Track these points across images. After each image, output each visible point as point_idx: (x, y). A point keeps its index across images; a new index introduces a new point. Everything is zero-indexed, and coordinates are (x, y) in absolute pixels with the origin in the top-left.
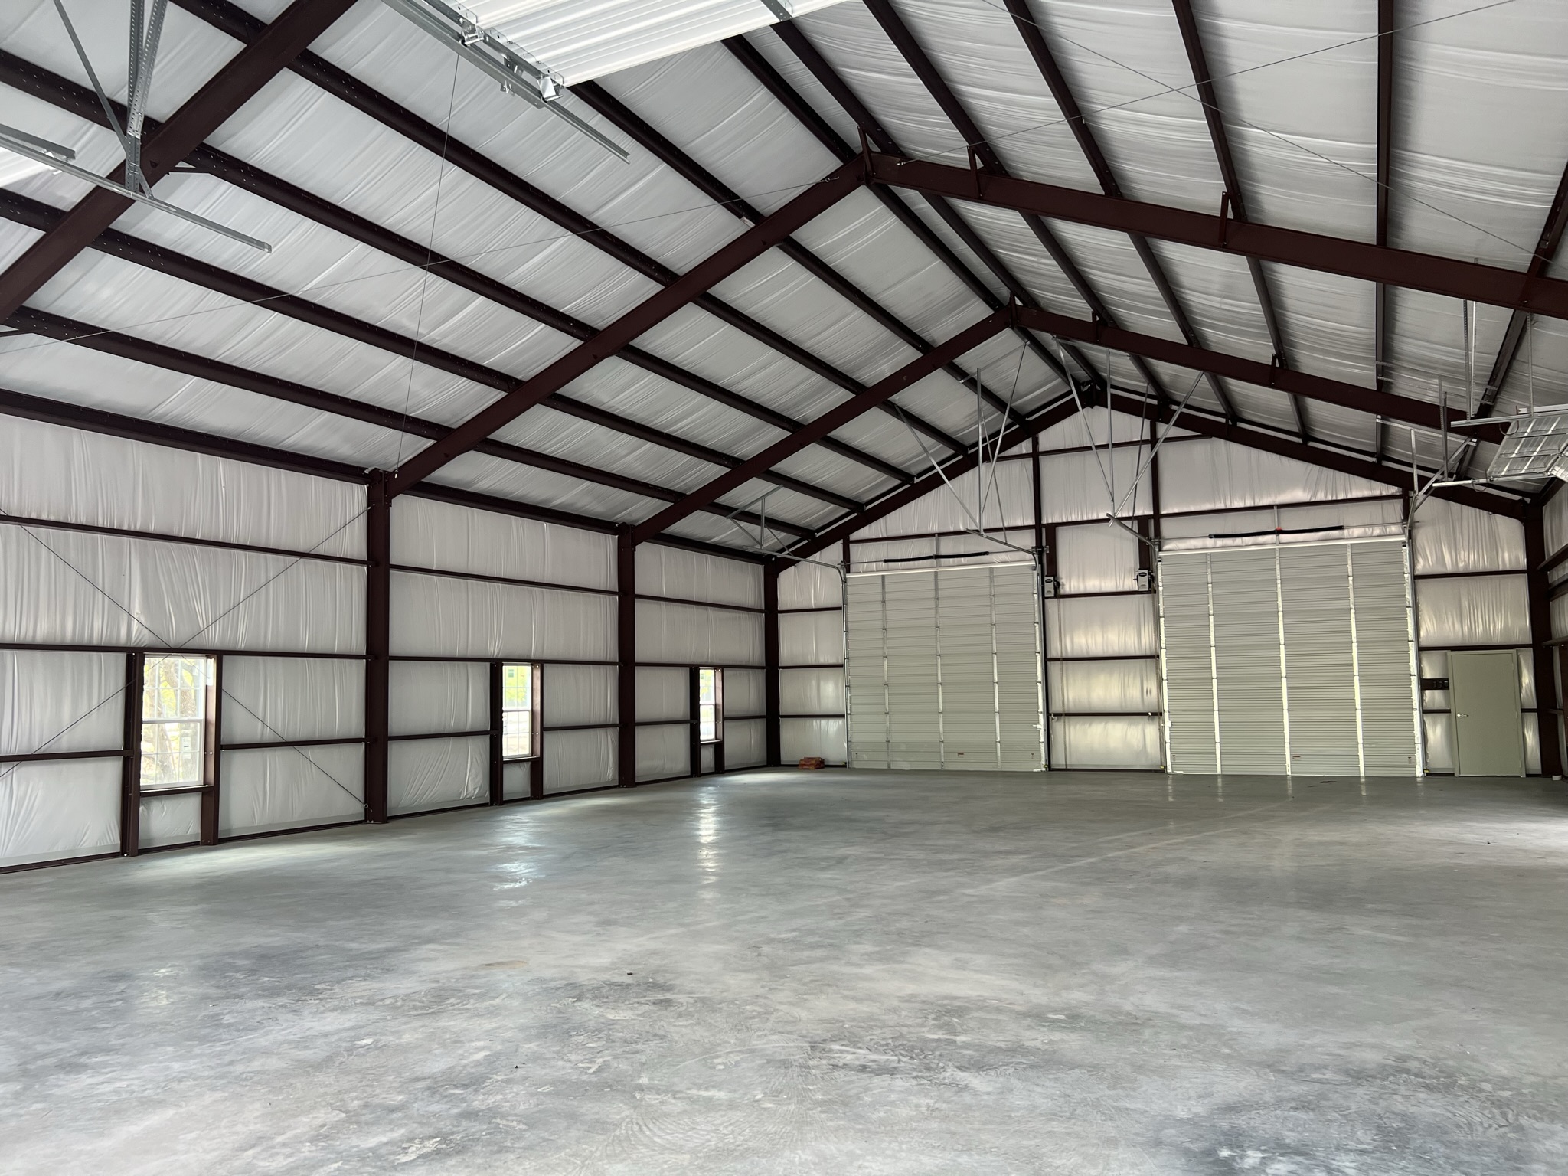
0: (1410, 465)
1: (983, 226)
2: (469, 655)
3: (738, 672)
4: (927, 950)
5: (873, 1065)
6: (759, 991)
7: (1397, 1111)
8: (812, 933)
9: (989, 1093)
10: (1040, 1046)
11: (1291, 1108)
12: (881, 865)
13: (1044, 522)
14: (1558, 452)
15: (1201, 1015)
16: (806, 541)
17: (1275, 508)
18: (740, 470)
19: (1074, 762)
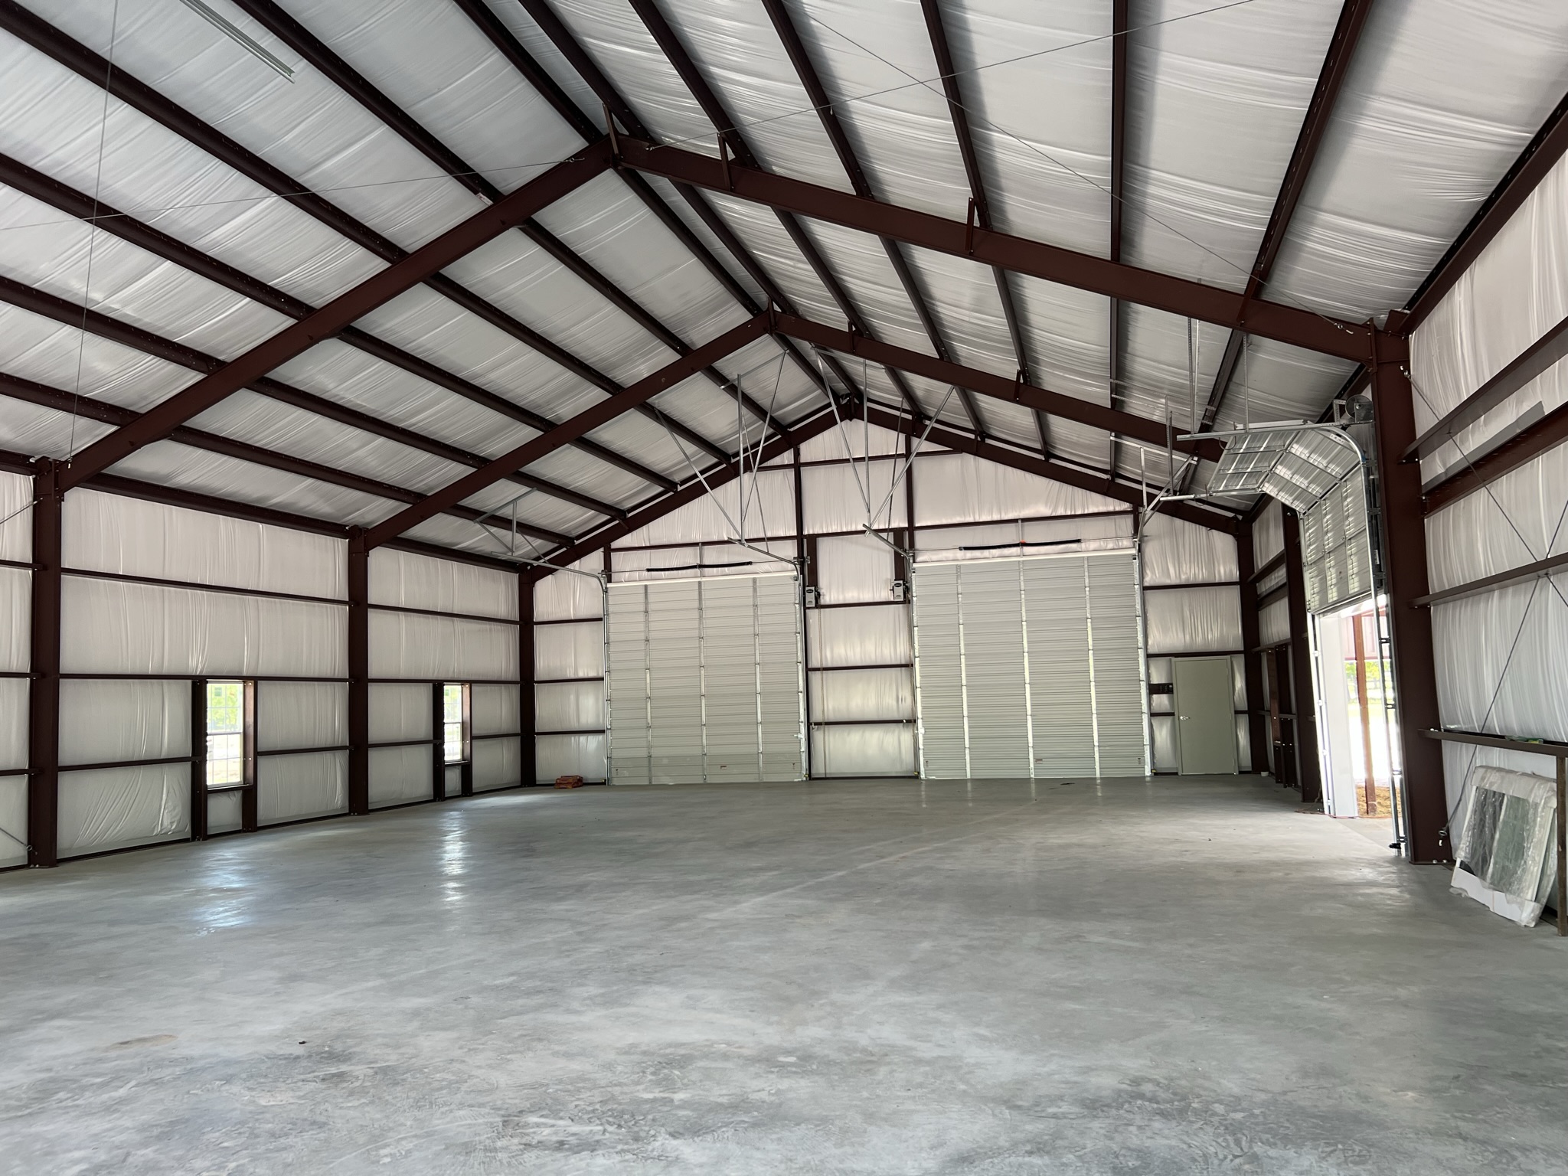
0: (1140, 483)
1: (740, 224)
2: (165, 672)
3: (489, 687)
4: (657, 988)
5: (573, 1140)
6: (457, 1053)
7: (1132, 1146)
8: (531, 976)
9: (701, 1166)
10: (767, 1099)
11: (1026, 1152)
12: (624, 891)
13: (805, 533)
14: (1268, 469)
15: (940, 1046)
16: (565, 549)
17: (1020, 521)
18: (487, 470)
19: (834, 769)
